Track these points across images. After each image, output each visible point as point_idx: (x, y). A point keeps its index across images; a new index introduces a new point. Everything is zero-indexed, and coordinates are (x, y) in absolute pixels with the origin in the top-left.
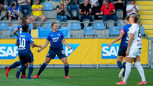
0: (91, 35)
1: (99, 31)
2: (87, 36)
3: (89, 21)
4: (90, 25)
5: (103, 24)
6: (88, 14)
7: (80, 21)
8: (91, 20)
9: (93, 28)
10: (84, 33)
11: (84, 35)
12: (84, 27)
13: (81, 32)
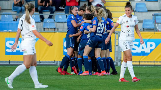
0: (52, 29)
1: (61, 24)
2: (48, 30)
3: (50, 12)
4: (50, 17)
5: (65, 16)
6: (48, 5)
7: (40, 13)
8: (52, 12)
9: (54, 21)
10: (44, 25)
11: (44, 29)
12: (44, 20)
13: (40, 24)
